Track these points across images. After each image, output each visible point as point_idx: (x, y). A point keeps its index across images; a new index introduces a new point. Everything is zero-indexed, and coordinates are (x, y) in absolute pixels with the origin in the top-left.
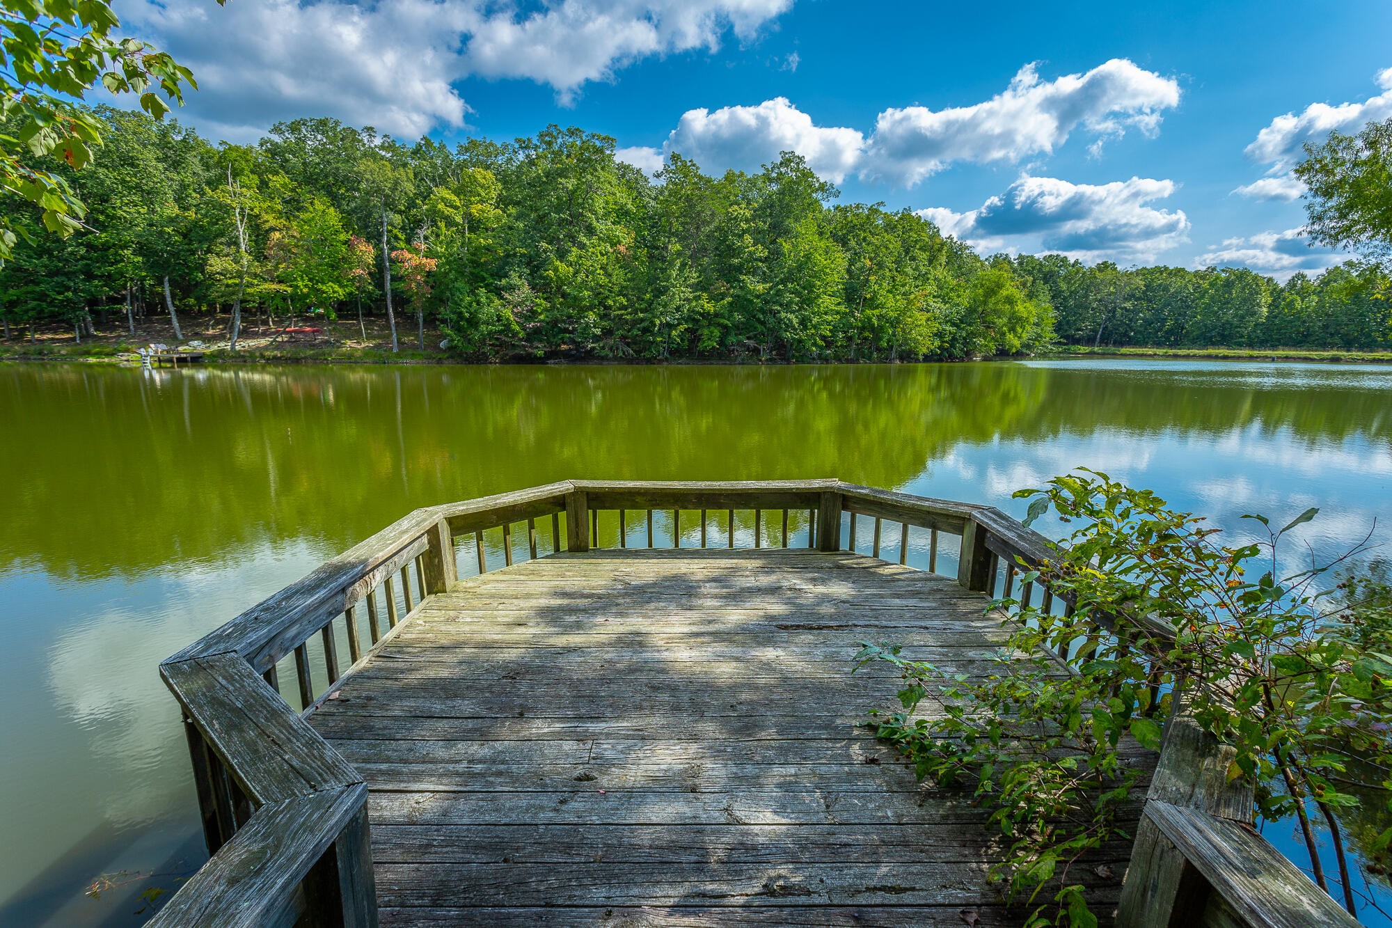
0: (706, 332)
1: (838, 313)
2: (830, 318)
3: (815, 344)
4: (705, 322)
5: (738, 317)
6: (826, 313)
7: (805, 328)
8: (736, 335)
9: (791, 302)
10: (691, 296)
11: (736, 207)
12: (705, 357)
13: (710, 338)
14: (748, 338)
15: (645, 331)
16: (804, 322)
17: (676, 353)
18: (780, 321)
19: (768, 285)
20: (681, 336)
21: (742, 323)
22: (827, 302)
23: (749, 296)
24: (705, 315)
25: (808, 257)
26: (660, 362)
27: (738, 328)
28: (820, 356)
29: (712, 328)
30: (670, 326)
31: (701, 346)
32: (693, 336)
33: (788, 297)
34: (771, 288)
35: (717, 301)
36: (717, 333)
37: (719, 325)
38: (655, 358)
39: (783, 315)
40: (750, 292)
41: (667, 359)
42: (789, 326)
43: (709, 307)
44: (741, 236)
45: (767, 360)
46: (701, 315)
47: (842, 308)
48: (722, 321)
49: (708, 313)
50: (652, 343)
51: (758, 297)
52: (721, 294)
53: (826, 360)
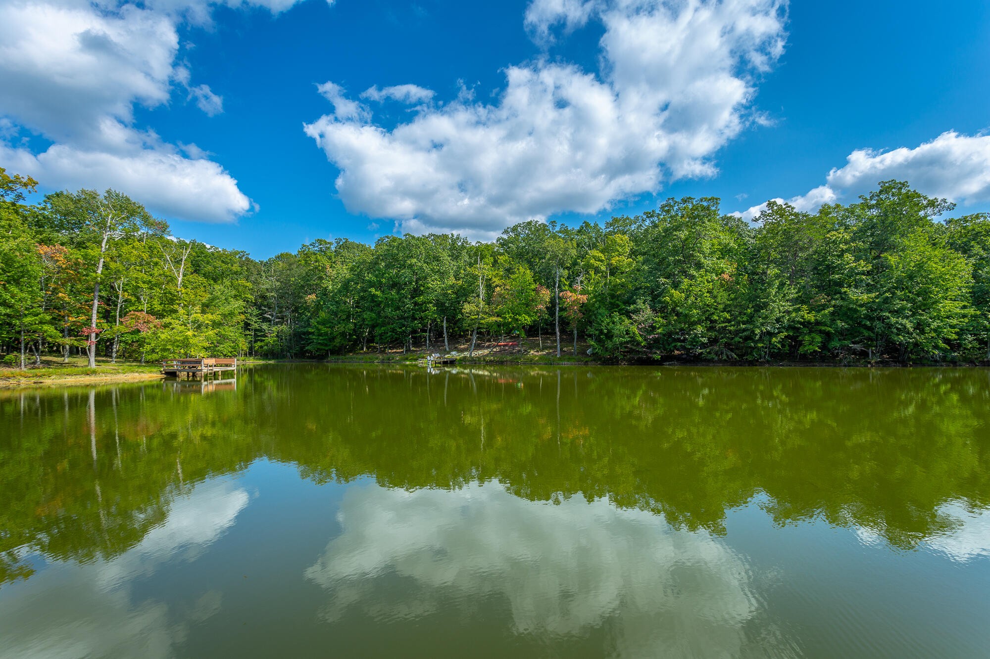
0: (807, 338)
1: (964, 316)
2: (955, 322)
3: (936, 347)
4: (806, 330)
5: (840, 324)
6: (948, 317)
7: (923, 332)
8: (840, 340)
9: (903, 309)
10: (791, 309)
11: (834, 233)
12: (807, 360)
13: (812, 344)
14: (854, 343)
15: (747, 338)
16: (920, 327)
17: (777, 357)
18: (890, 326)
19: (873, 295)
20: (782, 342)
21: (846, 329)
22: (947, 306)
23: (851, 306)
24: (806, 324)
25: (920, 266)
26: (762, 364)
27: (842, 334)
28: (944, 359)
29: (813, 335)
30: (770, 334)
31: (801, 350)
32: (794, 341)
33: (898, 304)
34: (877, 297)
35: (819, 311)
36: (818, 339)
37: (821, 332)
38: (757, 361)
39: (893, 320)
40: (852, 302)
41: (768, 362)
42: (903, 330)
43: (811, 317)
44: (841, 256)
45: (876, 363)
46: (801, 323)
47: (971, 311)
48: (823, 328)
49: (809, 322)
50: (753, 348)
51: (861, 306)
52: (822, 305)
53: (954, 363)
